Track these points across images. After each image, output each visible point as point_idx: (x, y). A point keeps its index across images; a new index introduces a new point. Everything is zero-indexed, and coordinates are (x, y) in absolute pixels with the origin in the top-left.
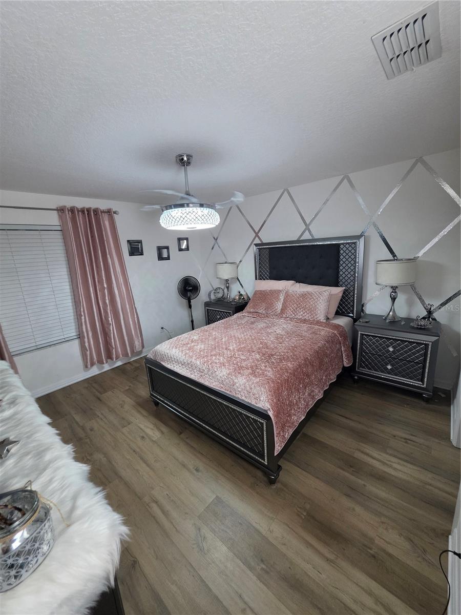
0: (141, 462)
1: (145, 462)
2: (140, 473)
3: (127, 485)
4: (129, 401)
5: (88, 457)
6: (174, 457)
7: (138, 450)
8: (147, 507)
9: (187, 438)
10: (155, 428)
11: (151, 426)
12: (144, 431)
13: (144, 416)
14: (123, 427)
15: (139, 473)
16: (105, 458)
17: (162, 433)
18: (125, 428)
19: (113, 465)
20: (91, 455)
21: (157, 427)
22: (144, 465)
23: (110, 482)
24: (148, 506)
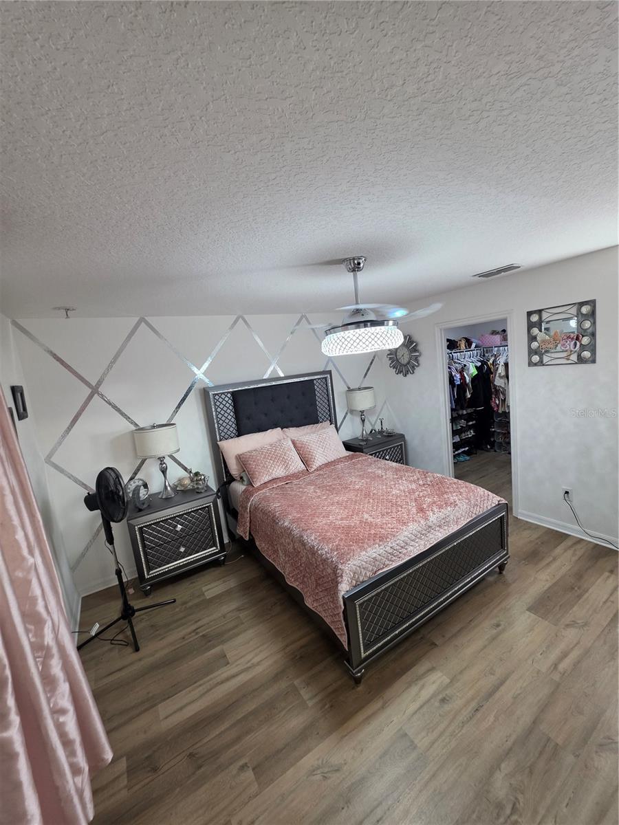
0: (498, 695)
1: (496, 688)
2: (519, 692)
3: (544, 708)
4: (318, 754)
5: (508, 811)
6: (482, 649)
7: (474, 704)
8: (566, 674)
9: (443, 636)
10: (421, 683)
11: (414, 690)
12: (428, 701)
13: (383, 707)
14: (415, 748)
15: (519, 694)
16: (503, 765)
17: (432, 669)
18: (416, 741)
19: (514, 744)
20: (500, 806)
21: (417, 680)
22: (503, 689)
23: (549, 739)
24: (564, 674)
